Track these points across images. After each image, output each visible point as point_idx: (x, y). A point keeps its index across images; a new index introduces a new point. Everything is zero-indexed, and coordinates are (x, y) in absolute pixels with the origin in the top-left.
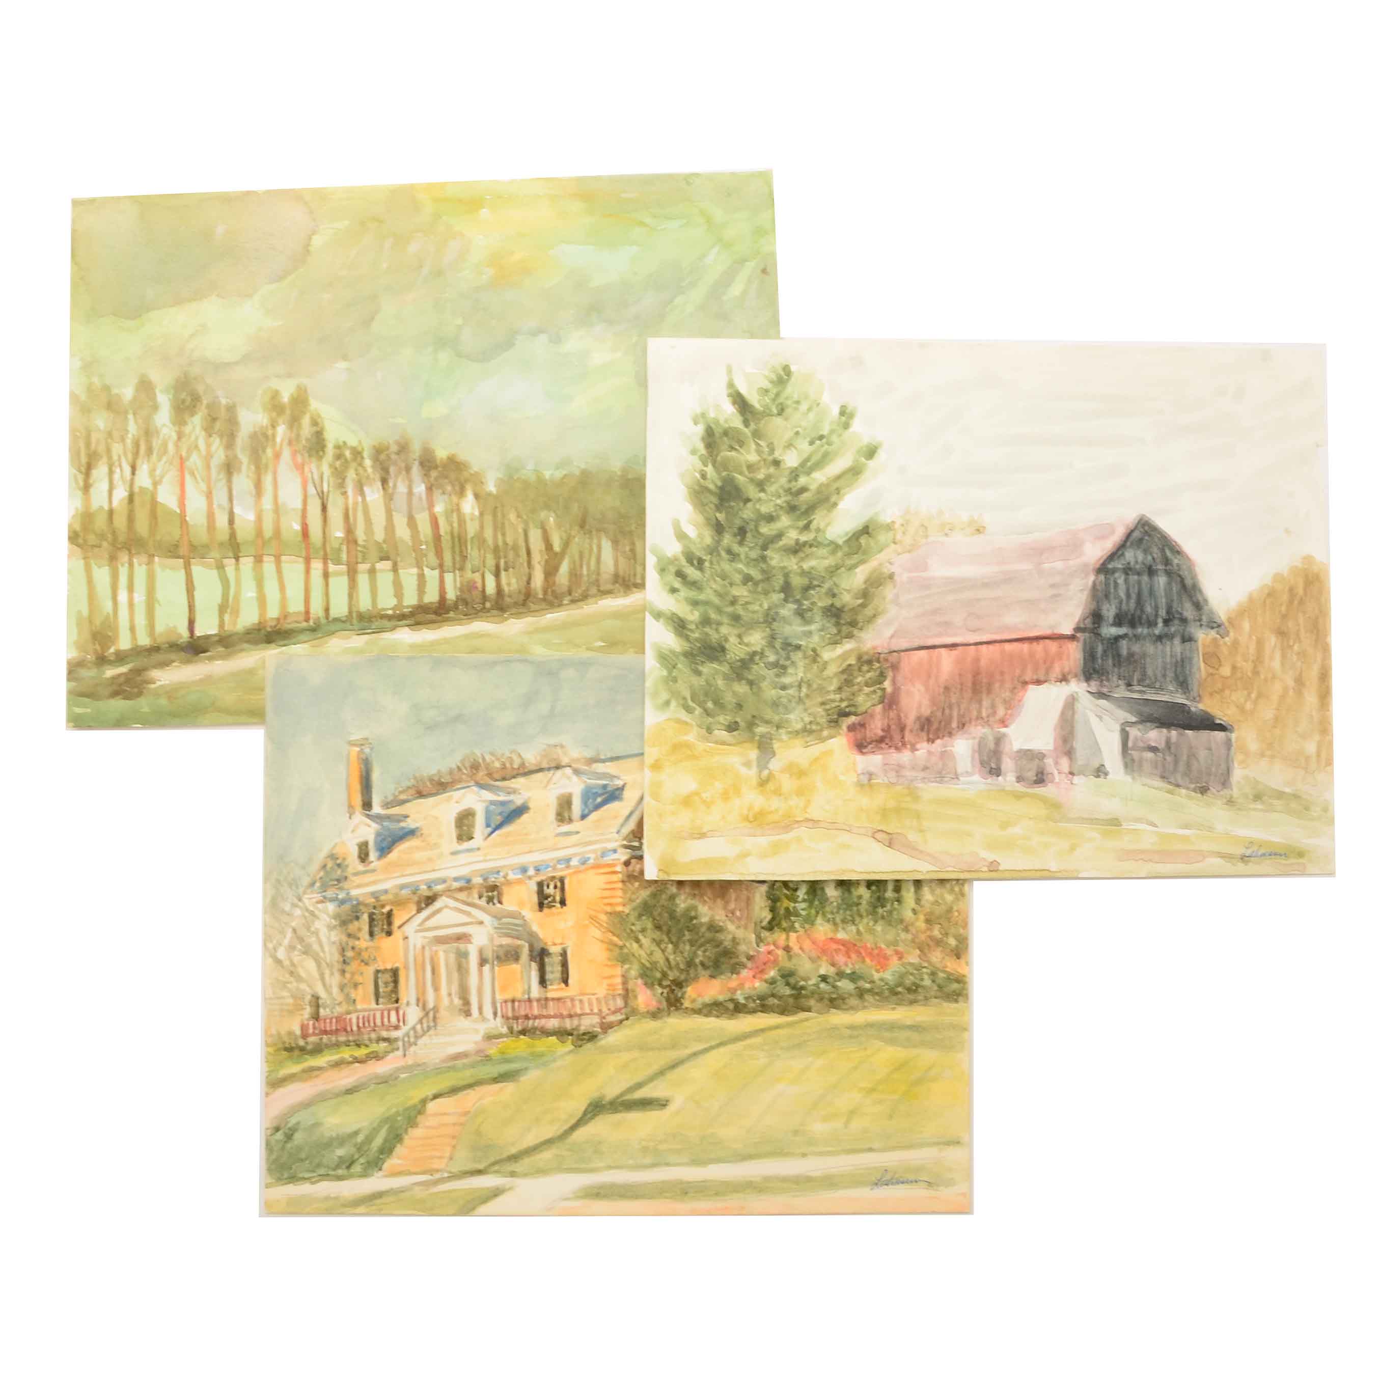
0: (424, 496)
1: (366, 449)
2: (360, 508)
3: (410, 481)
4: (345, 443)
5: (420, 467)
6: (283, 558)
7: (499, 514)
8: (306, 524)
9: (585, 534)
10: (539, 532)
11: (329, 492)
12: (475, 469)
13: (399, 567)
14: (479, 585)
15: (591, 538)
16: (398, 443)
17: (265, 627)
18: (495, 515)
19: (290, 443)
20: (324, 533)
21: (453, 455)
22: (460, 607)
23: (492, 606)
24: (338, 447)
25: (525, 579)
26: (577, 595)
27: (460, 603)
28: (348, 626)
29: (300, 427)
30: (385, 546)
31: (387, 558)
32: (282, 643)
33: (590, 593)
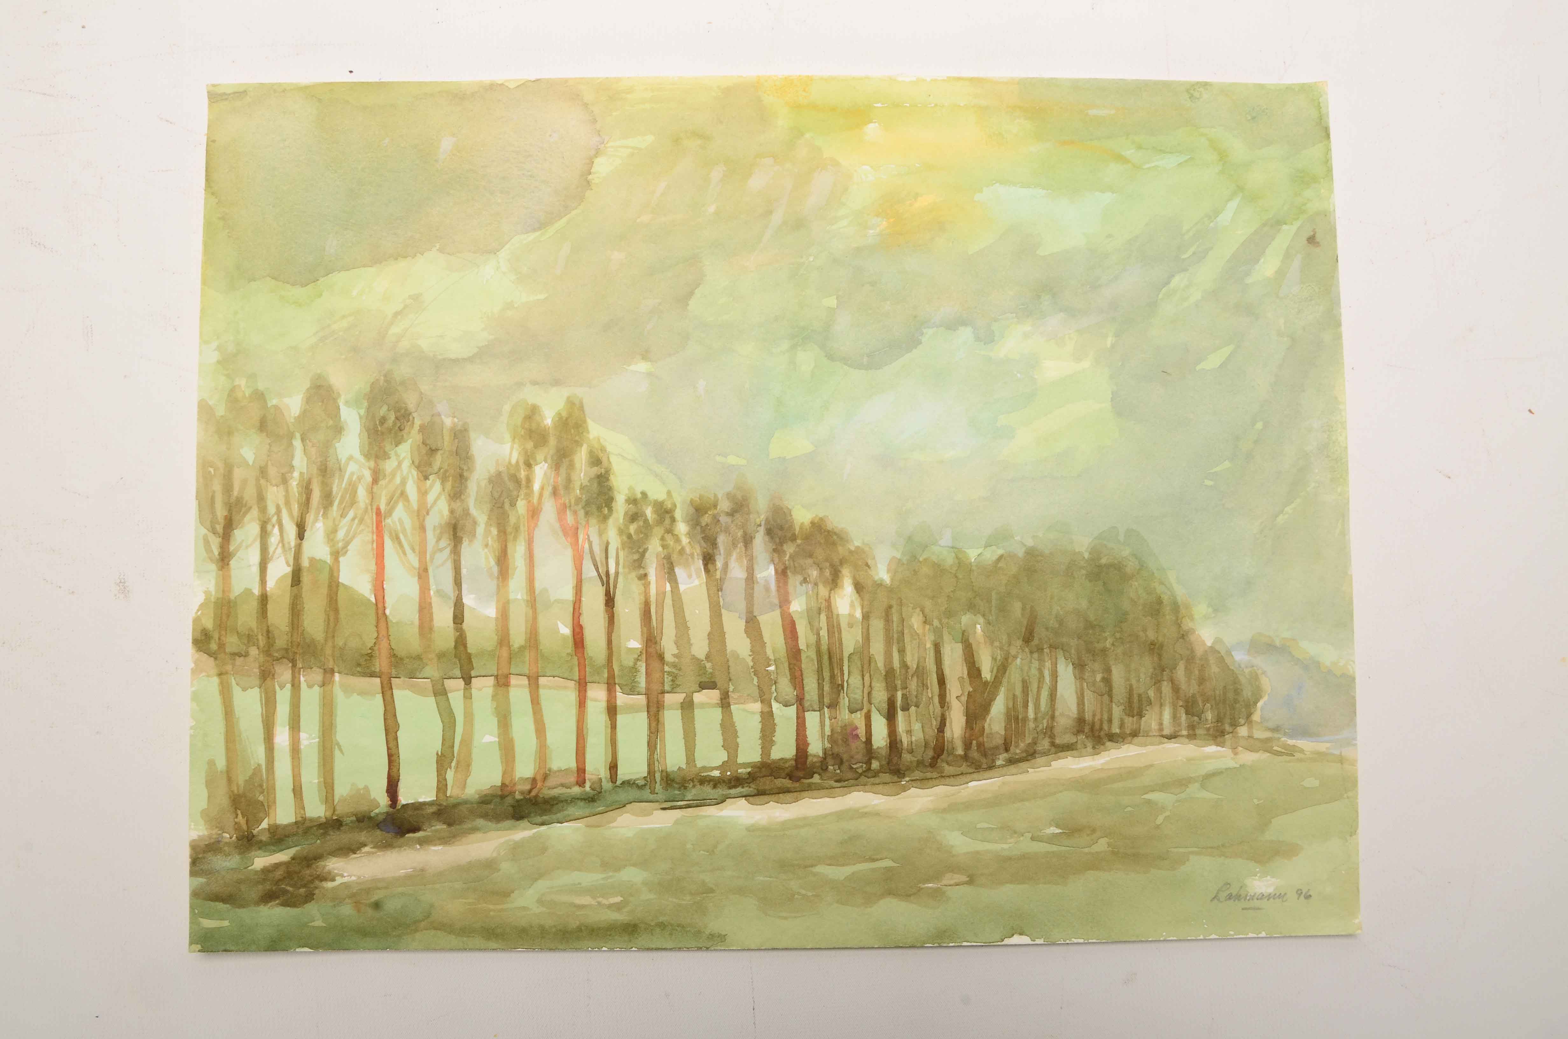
0: (773, 586)
1: (678, 506)
2: (668, 601)
3: (751, 559)
4: (644, 495)
5: (767, 538)
6: (542, 681)
7: (895, 618)
8: (581, 627)
9: (1031, 652)
10: (959, 648)
11: (617, 574)
12: (857, 543)
13: (731, 701)
14: (862, 732)
15: (1041, 660)
16: (730, 496)
17: (512, 793)
18: (888, 619)
19: (555, 493)
20: (609, 642)
21: (821, 519)
22: (831, 768)
23: (881, 766)
24: (632, 501)
25: (935, 723)
26: (1018, 751)
27: (830, 761)
28: (646, 794)
29: (571, 466)
30: (708, 665)
31: (712, 685)
32: (539, 819)
33: (1039, 748)
